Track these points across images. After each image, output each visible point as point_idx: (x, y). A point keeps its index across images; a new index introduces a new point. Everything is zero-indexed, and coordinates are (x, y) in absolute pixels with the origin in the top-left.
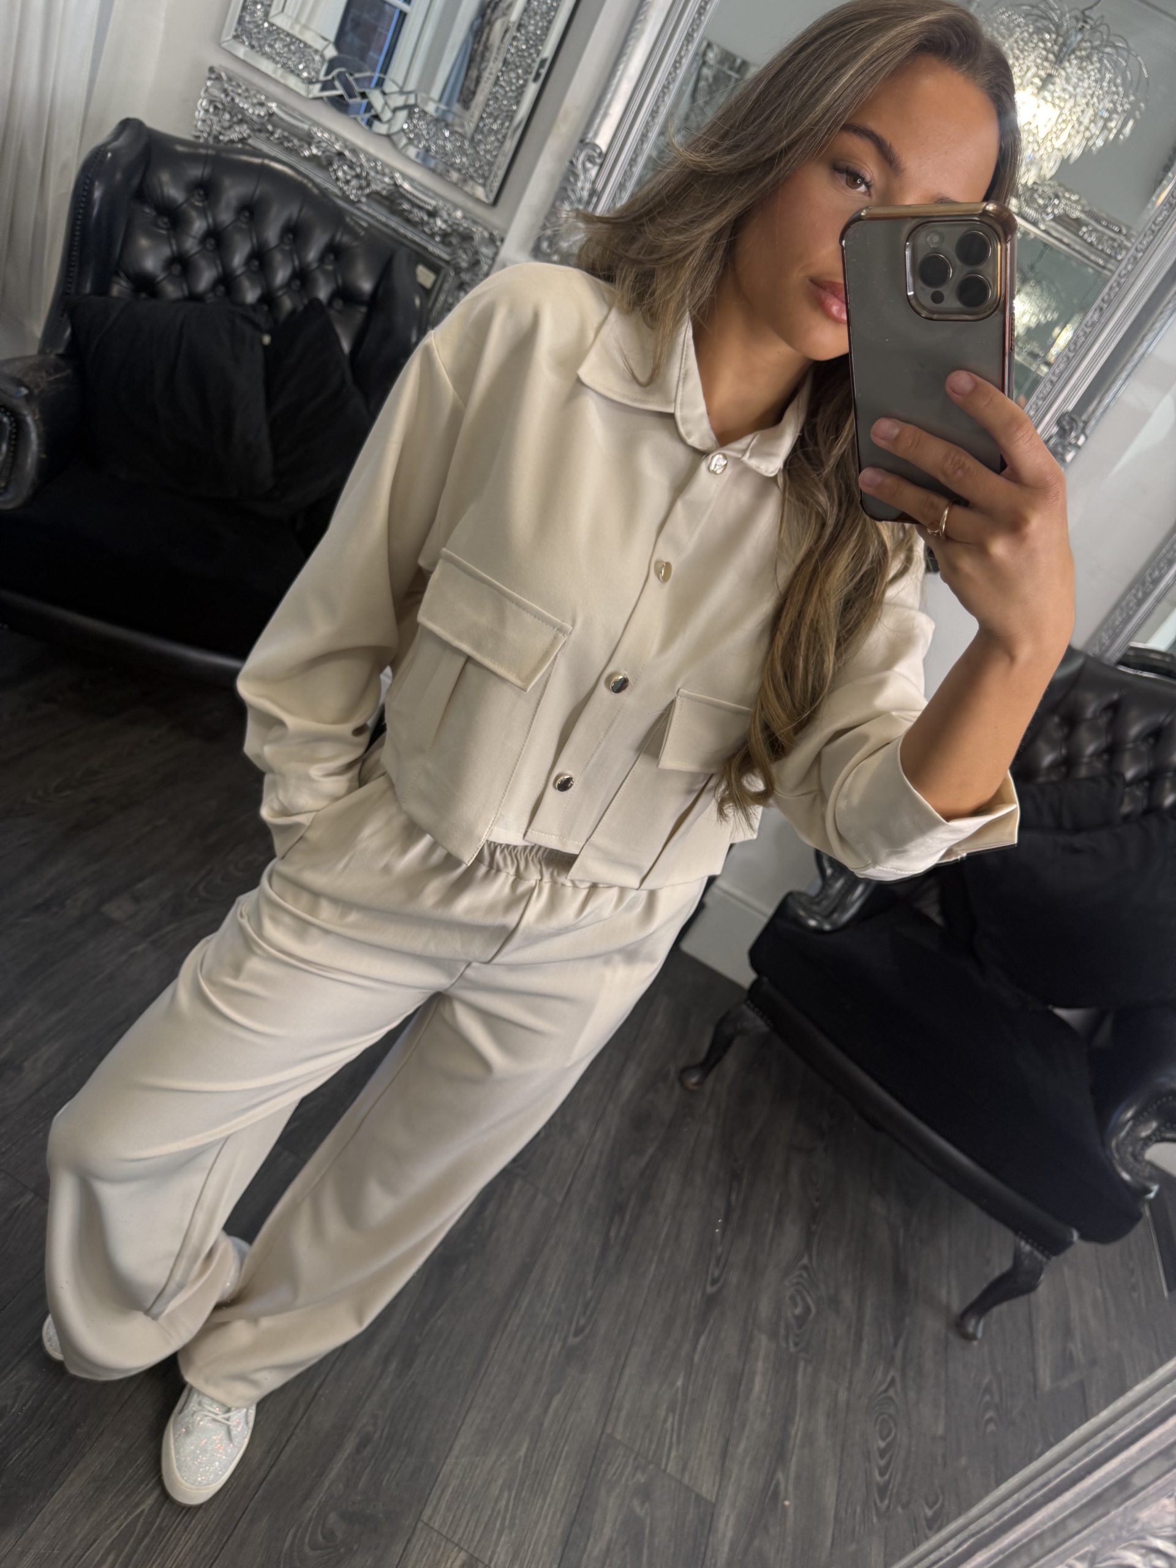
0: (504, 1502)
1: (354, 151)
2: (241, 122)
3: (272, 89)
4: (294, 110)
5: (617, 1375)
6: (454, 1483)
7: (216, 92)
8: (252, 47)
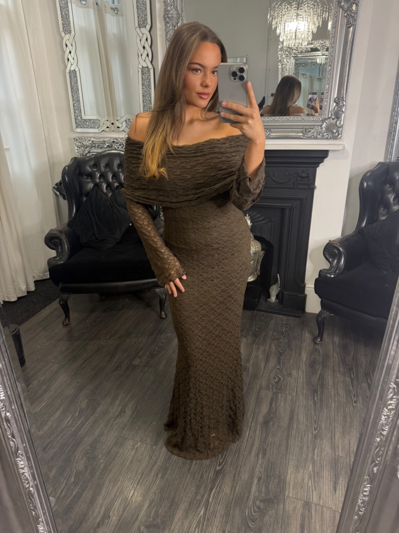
0: (310, 484)
1: (116, 139)
2: (86, 147)
3: (91, 135)
4: (98, 137)
5: (333, 438)
6: (292, 483)
7: (77, 144)
8: (82, 128)
